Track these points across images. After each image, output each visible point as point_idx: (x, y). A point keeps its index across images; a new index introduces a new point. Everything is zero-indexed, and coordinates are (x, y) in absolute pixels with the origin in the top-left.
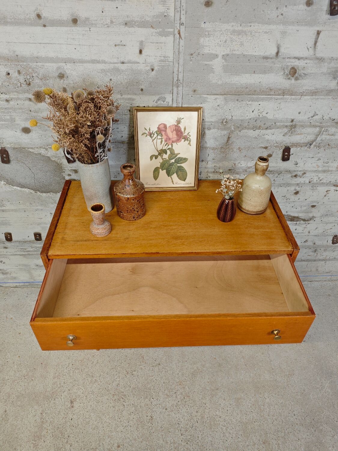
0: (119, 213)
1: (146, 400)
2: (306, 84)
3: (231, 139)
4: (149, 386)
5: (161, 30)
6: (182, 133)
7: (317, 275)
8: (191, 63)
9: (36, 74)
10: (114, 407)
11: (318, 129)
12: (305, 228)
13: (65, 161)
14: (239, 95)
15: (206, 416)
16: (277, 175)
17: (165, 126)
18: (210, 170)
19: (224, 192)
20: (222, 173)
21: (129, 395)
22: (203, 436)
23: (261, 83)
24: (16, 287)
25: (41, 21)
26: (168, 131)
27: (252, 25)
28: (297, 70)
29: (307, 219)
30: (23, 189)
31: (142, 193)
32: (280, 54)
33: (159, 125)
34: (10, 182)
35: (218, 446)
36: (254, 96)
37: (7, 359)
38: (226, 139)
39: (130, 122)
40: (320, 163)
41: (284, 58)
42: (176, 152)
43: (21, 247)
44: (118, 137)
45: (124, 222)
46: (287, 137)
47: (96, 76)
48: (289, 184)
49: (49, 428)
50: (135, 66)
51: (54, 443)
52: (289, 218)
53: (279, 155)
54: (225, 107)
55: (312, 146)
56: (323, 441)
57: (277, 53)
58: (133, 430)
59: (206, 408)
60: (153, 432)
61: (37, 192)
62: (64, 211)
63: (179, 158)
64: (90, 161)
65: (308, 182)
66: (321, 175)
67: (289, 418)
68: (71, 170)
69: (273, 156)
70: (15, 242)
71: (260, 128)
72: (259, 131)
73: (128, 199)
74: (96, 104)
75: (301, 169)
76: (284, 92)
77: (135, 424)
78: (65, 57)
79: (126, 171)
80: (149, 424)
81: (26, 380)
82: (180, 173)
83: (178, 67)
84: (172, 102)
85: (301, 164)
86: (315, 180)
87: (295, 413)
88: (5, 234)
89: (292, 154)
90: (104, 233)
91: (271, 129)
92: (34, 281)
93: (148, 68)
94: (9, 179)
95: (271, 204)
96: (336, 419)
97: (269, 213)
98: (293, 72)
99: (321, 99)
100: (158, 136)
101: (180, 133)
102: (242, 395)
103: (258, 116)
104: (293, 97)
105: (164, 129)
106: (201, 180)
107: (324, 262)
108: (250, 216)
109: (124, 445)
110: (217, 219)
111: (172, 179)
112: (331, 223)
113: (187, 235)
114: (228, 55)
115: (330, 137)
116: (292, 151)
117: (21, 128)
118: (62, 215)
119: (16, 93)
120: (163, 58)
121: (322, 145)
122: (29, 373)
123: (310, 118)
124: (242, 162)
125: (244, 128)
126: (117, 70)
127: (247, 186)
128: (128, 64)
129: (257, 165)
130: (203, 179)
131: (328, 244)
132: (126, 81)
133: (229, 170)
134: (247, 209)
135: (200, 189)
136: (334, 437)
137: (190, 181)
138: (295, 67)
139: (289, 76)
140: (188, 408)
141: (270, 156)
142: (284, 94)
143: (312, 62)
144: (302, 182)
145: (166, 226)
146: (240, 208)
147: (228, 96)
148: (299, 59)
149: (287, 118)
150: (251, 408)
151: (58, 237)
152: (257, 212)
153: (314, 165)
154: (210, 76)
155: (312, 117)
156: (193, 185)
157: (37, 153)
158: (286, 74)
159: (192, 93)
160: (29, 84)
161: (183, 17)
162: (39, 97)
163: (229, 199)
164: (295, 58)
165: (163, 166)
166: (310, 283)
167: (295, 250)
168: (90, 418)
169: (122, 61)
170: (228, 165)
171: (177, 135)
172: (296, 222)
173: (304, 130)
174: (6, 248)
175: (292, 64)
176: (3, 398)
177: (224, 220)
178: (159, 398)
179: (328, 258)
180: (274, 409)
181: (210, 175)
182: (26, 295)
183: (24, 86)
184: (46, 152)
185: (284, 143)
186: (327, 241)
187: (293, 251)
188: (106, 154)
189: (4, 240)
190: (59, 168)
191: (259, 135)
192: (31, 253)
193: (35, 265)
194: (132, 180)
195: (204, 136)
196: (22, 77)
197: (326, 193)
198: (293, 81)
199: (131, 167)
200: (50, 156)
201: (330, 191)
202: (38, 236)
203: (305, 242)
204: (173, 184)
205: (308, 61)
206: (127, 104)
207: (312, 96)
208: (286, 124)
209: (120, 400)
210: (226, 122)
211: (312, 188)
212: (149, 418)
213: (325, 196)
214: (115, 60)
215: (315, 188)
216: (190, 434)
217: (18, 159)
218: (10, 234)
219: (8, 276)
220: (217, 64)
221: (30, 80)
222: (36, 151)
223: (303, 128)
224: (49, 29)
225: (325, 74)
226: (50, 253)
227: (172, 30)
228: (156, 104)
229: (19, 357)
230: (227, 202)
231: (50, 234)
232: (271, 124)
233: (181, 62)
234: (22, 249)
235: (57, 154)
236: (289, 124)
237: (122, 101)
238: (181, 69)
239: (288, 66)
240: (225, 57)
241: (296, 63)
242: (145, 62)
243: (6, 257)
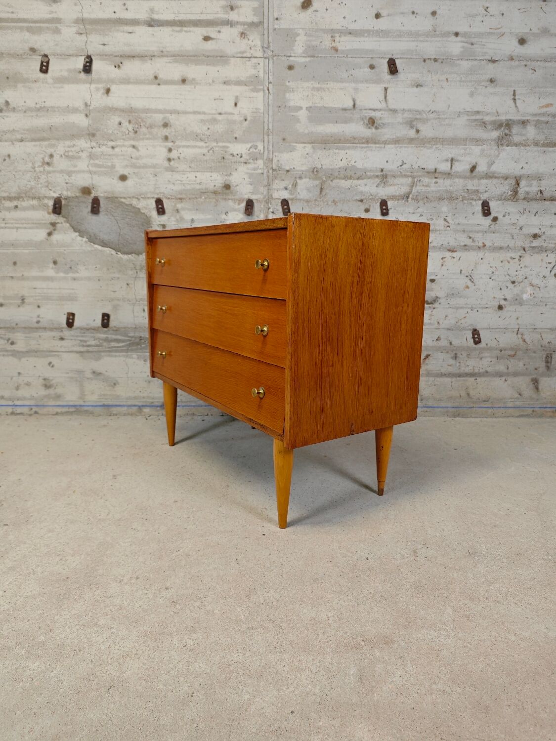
2: (387, 133)
3: (324, 190)
5: (253, 87)
8: (279, 114)
9: (144, 124)
12: (431, 315)
13: (154, 213)
14: (326, 144)
23: (344, 132)
24: (57, 414)
25: (157, 81)
27: (329, 83)
28: (375, 121)
29: (430, 301)
30: (104, 249)
32: (356, 106)
34: (93, 239)
36: (339, 145)
38: (319, 190)
41: (361, 110)
43: (82, 339)
46: (381, 188)
50: (230, 117)
53: (377, 210)
54: (314, 155)
55: (409, 199)
57: (354, 105)
61: (118, 253)
68: (159, 224)
69: (371, 210)
70: (76, 329)
71: (351, 178)
72: (351, 181)
76: (368, 141)
78: (172, 109)
83: (268, 118)
84: (264, 150)
88: (68, 314)
89: (391, 209)
91: (362, 179)
93: (242, 118)
94: (92, 235)
98: (372, 122)
99: (405, 147)
103: (347, 165)
104: (377, 145)
112: (461, 308)
114: (311, 107)
115: (426, 188)
116: (389, 204)
117: (119, 175)
119: (122, 141)
120: (254, 110)
121: (419, 197)
123: (399, 167)
125: (336, 178)
126: (215, 120)
128: (224, 115)
131: (469, 344)
132: (222, 130)
138: (373, 118)
139: (369, 126)
141: (368, 211)
142: (367, 142)
143: (386, 113)
147: (316, 144)
148: (374, 110)
149: (376, 168)
154: (297, 126)
155: (401, 166)
158: (365, 124)
159: (282, 141)
160: (136, 132)
161: (271, 78)
164: (370, 109)
169: (219, 112)
173: (396, 181)
174: (62, 339)
175: (369, 115)
183: (132, 134)
184: (138, 202)
185: (379, 195)
186: (467, 339)
189: (63, 326)
190: (148, 221)
191: (352, 186)
192: (90, 349)
195: (297, 186)
196: (131, 126)
197: (442, 261)
198: (374, 130)
200: (141, 207)
201: (446, 258)
202: (106, 318)
205: (383, 112)
207: (395, 144)
208: (377, 174)
210: (316, 171)
214: (214, 112)
217: (108, 210)
218: (73, 315)
219: (51, 391)
220: (303, 114)
222: (127, 202)
223: (395, 178)
224: (163, 87)
225: (401, 124)
227: (262, 87)
232: (361, 173)
233: (271, 113)
234: (81, 341)
235: (148, 205)
236: (379, 174)
237: (217, 149)
238: (271, 120)
239: (366, 117)
240: (309, 109)
241: (373, 114)
242: (240, 113)
243: (58, 356)
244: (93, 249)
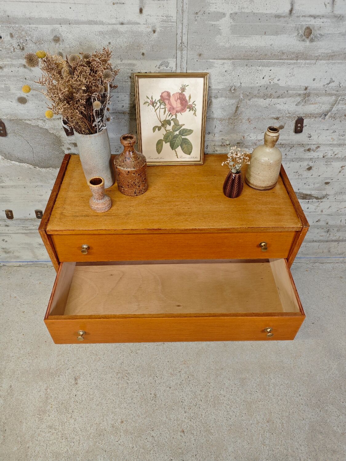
0: (120, 188)
1: (150, 378)
2: (322, 47)
3: (240, 108)
4: (153, 365)
6: (186, 101)
7: (329, 256)
8: (196, 23)
9: (30, 37)
10: (117, 384)
11: (334, 98)
12: (318, 206)
13: (64, 134)
14: (248, 59)
15: (210, 395)
16: (288, 149)
17: (169, 94)
18: (217, 144)
19: (231, 166)
20: (229, 144)
21: (133, 373)
22: (207, 414)
23: (272, 46)
24: (20, 266)
26: (172, 99)
28: (313, 31)
29: (319, 197)
30: (22, 164)
31: (143, 166)
32: (294, 12)
33: (162, 93)
34: (8, 157)
35: (222, 424)
36: (264, 61)
37: (11, 337)
38: (234, 109)
39: (131, 90)
40: (335, 136)
41: (298, 17)
42: (180, 124)
43: (23, 226)
44: (119, 107)
45: (124, 198)
46: (300, 106)
47: (94, 39)
48: (301, 159)
49: (53, 403)
50: (135, 28)
51: (58, 417)
52: (301, 196)
53: (291, 126)
54: (233, 73)
55: (327, 117)
56: (328, 421)
57: (291, 11)
58: (136, 407)
59: (210, 387)
60: (157, 410)
61: (36, 167)
62: (63, 186)
63: (184, 129)
64: (87, 131)
65: (322, 156)
66: (336, 150)
67: (295, 398)
68: (71, 143)
69: (285, 127)
70: (17, 219)
71: (270, 96)
72: (270, 99)
73: (129, 172)
74: (92, 68)
75: (314, 143)
76: (298, 56)
77: (138, 401)
78: (60, 17)
79: (126, 142)
80: (153, 402)
81: (30, 357)
82: (184, 146)
83: (182, 28)
84: (176, 67)
85: (315, 137)
86: (330, 155)
87: (301, 393)
88: (5, 211)
89: (306, 126)
90: (104, 209)
91: (282, 98)
92: (38, 260)
93: (150, 30)
94: (7, 153)
95: (280, 179)
96: (342, 400)
97: (279, 189)
98: (308, 33)
99: (338, 63)
100: (160, 105)
101: (185, 102)
102: (248, 376)
103: (269, 83)
104: (307, 61)
105: (167, 97)
106: (207, 154)
107: (336, 243)
108: (259, 191)
109: (127, 421)
110: (223, 194)
111: (176, 152)
112: (345, 201)
113: (190, 211)
114: (236, 14)
116: (305, 122)
117: (16, 98)
118: (61, 190)
119: (9, 59)
120: (165, 18)
121: (337, 115)
122: (33, 350)
123: (326, 85)
124: (252, 135)
125: (254, 97)
126: (116, 32)
127: (256, 159)
128: (127, 26)
129: (267, 136)
130: (209, 153)
131: (342, 224)
132: (126, 45)
133: (238, 143)
134: (255, 184)
135: (205, 164)
136: (339, 417)
137: (195, 155)
138: (311, 27)
139: (304, 37)
140: (192, 387)
141: (282, 127)
142: (297, 58)
143: (329, 20)
144: (316, 156)
145: (169, 202)
146: (247, 183)
147: (237, 60)
148: (315, 17)
149: (301, 86)
150: (256, 388)
151: (57, 212)
152: (266, 187)
153: (329, 138)
154: (216, 38)
155: (328, 84)
156: (199, 159)
157: (34, 125)
158: (300, 34)
159: (198, 57)
160: (23, 49)
162: (31, 60)
163: (235, 173)
164: (311, 16)
165: (167, 139)
166: (322, 264)
167: (304, 227)
168: (94, 394)
169: (121, 21)
170: (236, 137)
171: (182, 104)
172: (308, 200)
173: (318, 99)
174: (7, 226)
175: (307, 23)
176: (8, 374)
177: (230, 196)
178: (163, 377)
179: (341, 238)
180: (279, 389)
181: (217, 149)
182: (30, 274)
183: (18, 51)
184: (44, 124)
185: (297, 113)
186: (341, 221)
187: (303, 228)
188: (105, 124)
189: (5, 218)
190: (58, 141)
191: (271, 105)
192: (33, 231)
193: (38, 244)
194: (133, 152)
195: (211, 106)
196: (15, 41)
197: (341, 169)
198: (308, 43)
199: (131, 138)
200: (48, 128)
201: (345, 167)
202: (39, 213)
203: (317, 221)
204: (178, 158)
205: (325, 20)
206: (127, 70)
207: (328, 60)
208: (299, 92)
209: (123, 378)
210: (234, 90)
211: (326, 163)
212: (153, 395)
213: (340, 172)
214: (114, 21)
215: (329, 163)
216: (194, 412)
217: (15, 132)
218: (11, 212)
219: (11, 255)
220: (225, 24)
221: (24, 44)
222: (33, 123)
223: (318, 97)
225: (343, 35)
226: (49, 228)
228: (158, 70)
229: (23, 335)
230: (234, 176)
231: (49, 209)
232: (283, 92)
233: (185, 22)
234: (23, 227)
235: (55, 126)
236: (302, 92)
237: (122, 67)
238: (185, 31)
239: (302, 26)
240: (233, 16)
241: (312, 22)
242: (146, 23)
243: (8, 236)
244: (11, 164)
